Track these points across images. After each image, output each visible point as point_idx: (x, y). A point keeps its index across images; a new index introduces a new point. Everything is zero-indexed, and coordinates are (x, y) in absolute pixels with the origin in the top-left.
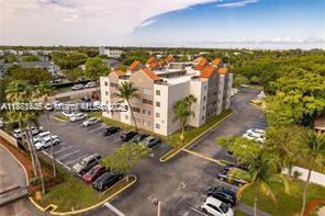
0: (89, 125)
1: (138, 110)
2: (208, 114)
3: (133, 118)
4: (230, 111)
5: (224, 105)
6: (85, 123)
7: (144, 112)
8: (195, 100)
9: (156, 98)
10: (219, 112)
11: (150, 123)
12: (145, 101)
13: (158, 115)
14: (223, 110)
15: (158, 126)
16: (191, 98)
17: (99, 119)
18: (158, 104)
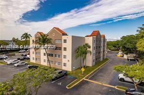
0: (18, 66)
1: (52, 55)
2: (96, 59)
3: (48, 60)
5: (104, 55)
6: (16, 65)
7: (56, 56)
8: (90, 47)
9: (64, 45)
10: (101, 59)
11: (60, 63)
12: (56, 48)
13: (65, 57)
14: (103, 59)
15: (65, 65)
16: (87, 46)
18: (65, 49)
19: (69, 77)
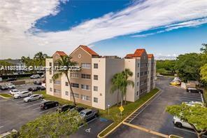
0: (29, 101)
1: (77, 86)
2: (141, 91)
3: (72, 93)
4: (156, 90)
5: (152, 84)
6: (26, 99)
7: (82, 86)
8: (131, 74)
9: (94, 72)
10: (149, 90)
11: (88, 98)
12: (83, 76)
13: (96, 88)
14: (151, 89)
15: (96, 100)
16: (128, 72)
17: (41, 96)
18: (96, 77)
19: (101, 119)
